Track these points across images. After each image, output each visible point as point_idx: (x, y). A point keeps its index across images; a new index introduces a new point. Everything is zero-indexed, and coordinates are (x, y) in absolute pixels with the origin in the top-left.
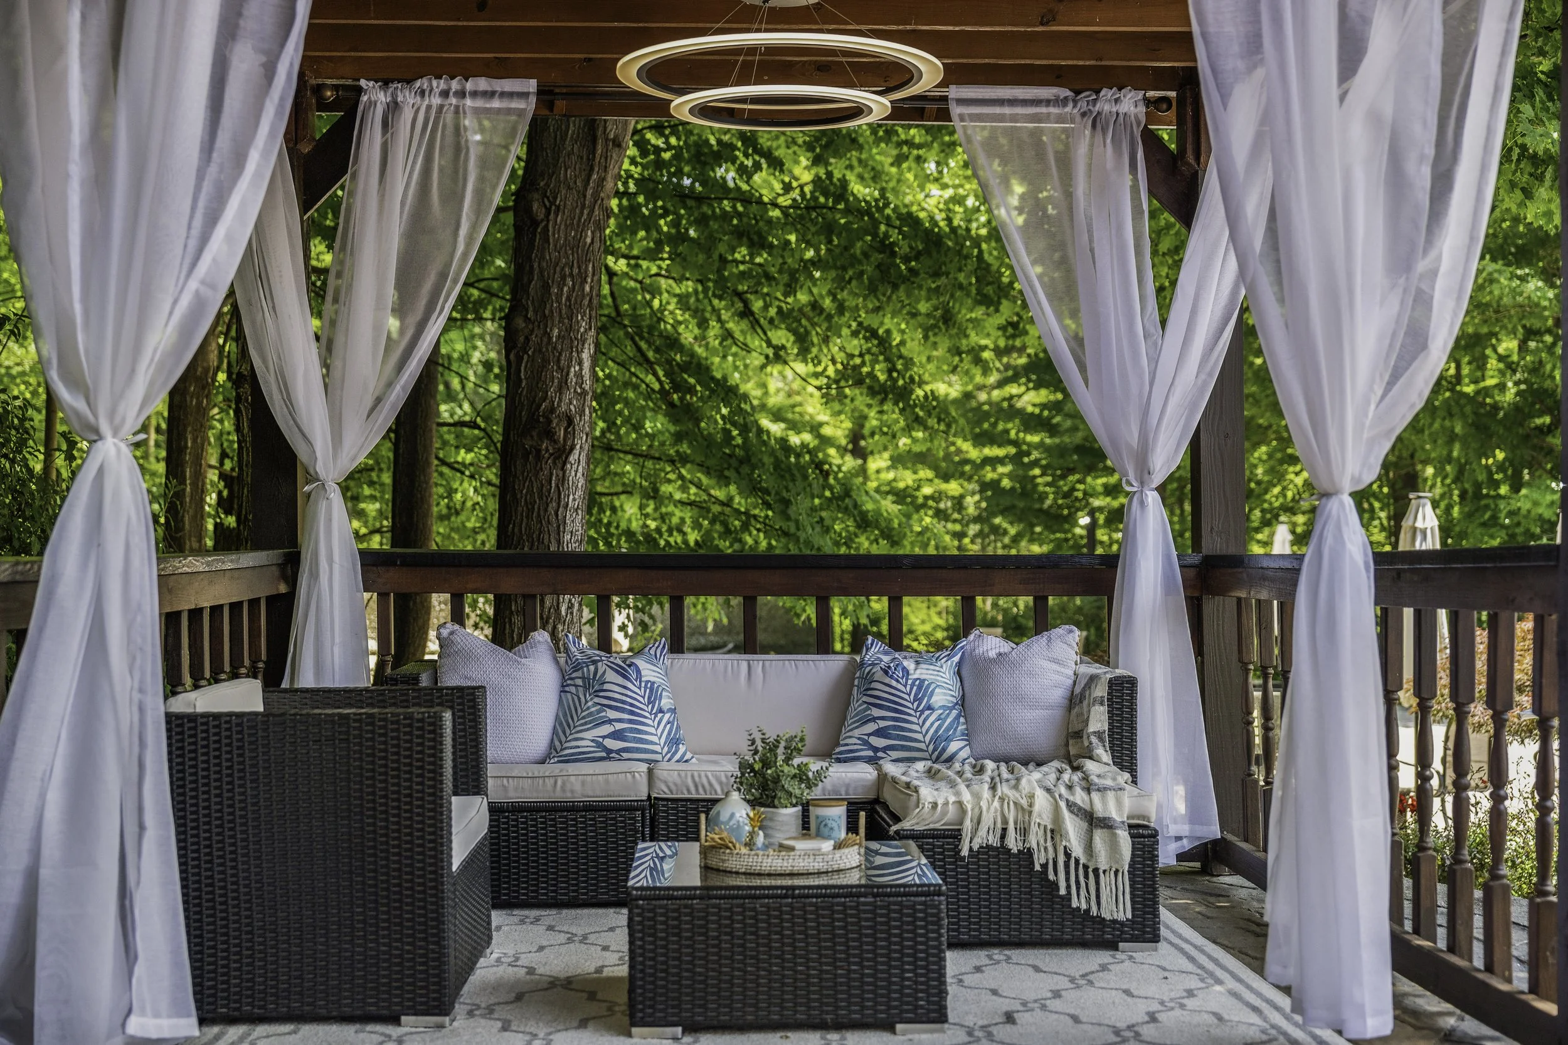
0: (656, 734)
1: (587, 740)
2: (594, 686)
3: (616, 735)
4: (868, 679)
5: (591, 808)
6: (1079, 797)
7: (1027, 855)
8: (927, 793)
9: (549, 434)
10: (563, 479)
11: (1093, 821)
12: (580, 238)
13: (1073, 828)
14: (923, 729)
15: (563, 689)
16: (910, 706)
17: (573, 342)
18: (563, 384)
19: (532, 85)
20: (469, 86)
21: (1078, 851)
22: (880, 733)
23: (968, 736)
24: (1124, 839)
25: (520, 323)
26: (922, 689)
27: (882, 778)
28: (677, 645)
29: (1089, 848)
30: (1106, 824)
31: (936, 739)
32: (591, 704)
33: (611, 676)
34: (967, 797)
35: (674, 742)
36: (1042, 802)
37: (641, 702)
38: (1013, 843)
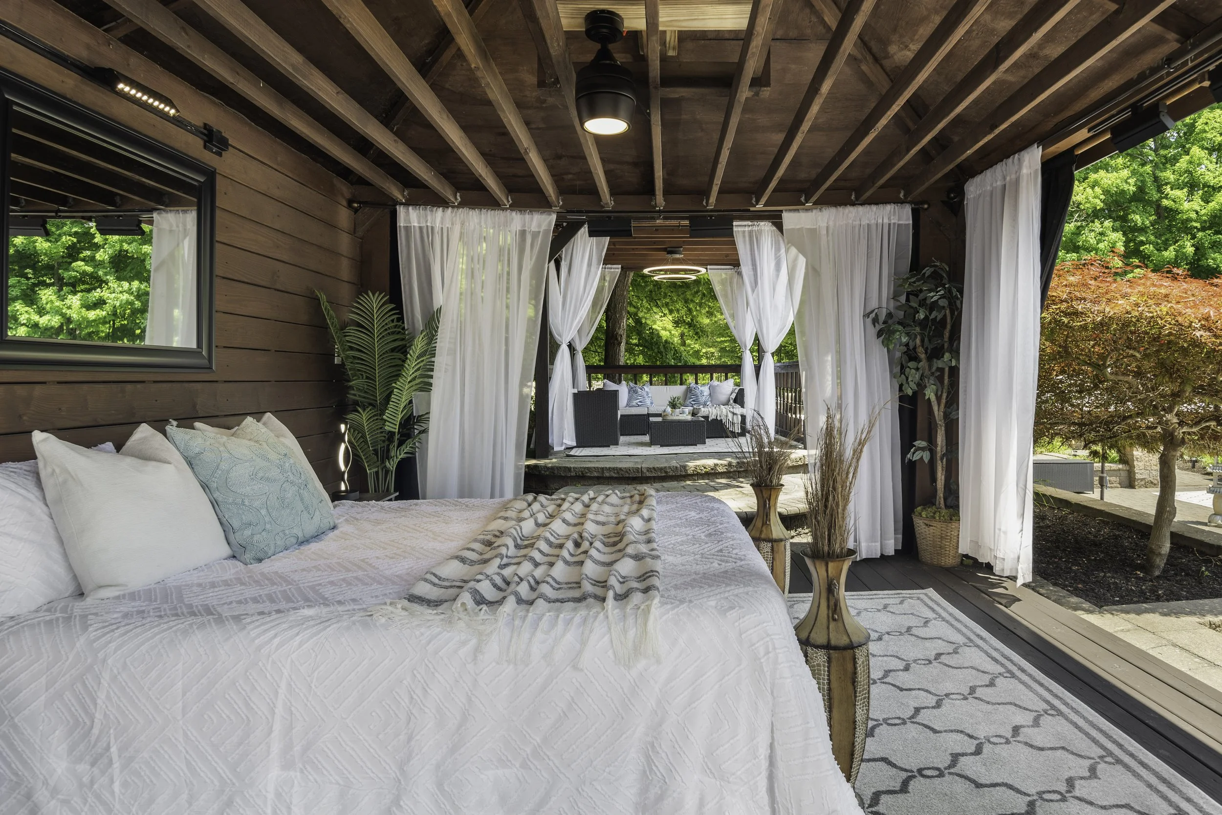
0: (648, 402)
1: (634, 403)
2: (636, 392)
3: (640, 402)
4: (691, 390)
5: (636, 415)
6: (731, 410)
7: (721, 420)
8: (703, 409)
9: (617, 339)
10: (620, 350)
11: (734, 414)
12: (623, 294)
13: (730, 415)
14: (702, 399)
15: (629, 393)
16: (699, 395)
17: (622, 318)
18: (620, 328)
19: (620, 266)
20: (607, 266)
21: (731, 420)
22: (693, 401)
23: (711, 401)
24: (740, 417)
25: (610, 313)
26: (702, 392)
27: (694, 409)
28: (651, 384)
29: (733, 419)
30: (736, 414)
31: (705, 402)
32: (635, 395)
33: (639, 390)
34: (710, 410)
35: (652, 403)
36: (724, 410)
37: (645, 395)
38: (719, 418)
